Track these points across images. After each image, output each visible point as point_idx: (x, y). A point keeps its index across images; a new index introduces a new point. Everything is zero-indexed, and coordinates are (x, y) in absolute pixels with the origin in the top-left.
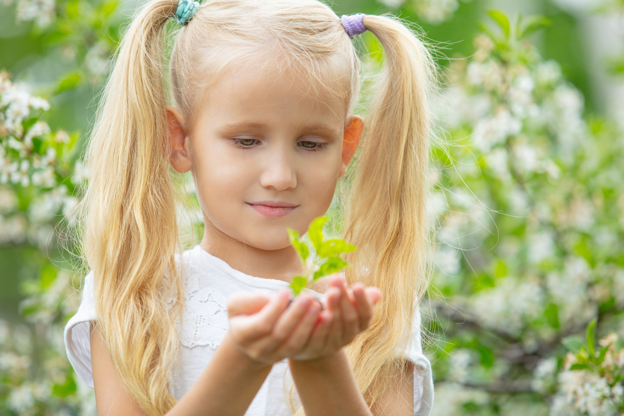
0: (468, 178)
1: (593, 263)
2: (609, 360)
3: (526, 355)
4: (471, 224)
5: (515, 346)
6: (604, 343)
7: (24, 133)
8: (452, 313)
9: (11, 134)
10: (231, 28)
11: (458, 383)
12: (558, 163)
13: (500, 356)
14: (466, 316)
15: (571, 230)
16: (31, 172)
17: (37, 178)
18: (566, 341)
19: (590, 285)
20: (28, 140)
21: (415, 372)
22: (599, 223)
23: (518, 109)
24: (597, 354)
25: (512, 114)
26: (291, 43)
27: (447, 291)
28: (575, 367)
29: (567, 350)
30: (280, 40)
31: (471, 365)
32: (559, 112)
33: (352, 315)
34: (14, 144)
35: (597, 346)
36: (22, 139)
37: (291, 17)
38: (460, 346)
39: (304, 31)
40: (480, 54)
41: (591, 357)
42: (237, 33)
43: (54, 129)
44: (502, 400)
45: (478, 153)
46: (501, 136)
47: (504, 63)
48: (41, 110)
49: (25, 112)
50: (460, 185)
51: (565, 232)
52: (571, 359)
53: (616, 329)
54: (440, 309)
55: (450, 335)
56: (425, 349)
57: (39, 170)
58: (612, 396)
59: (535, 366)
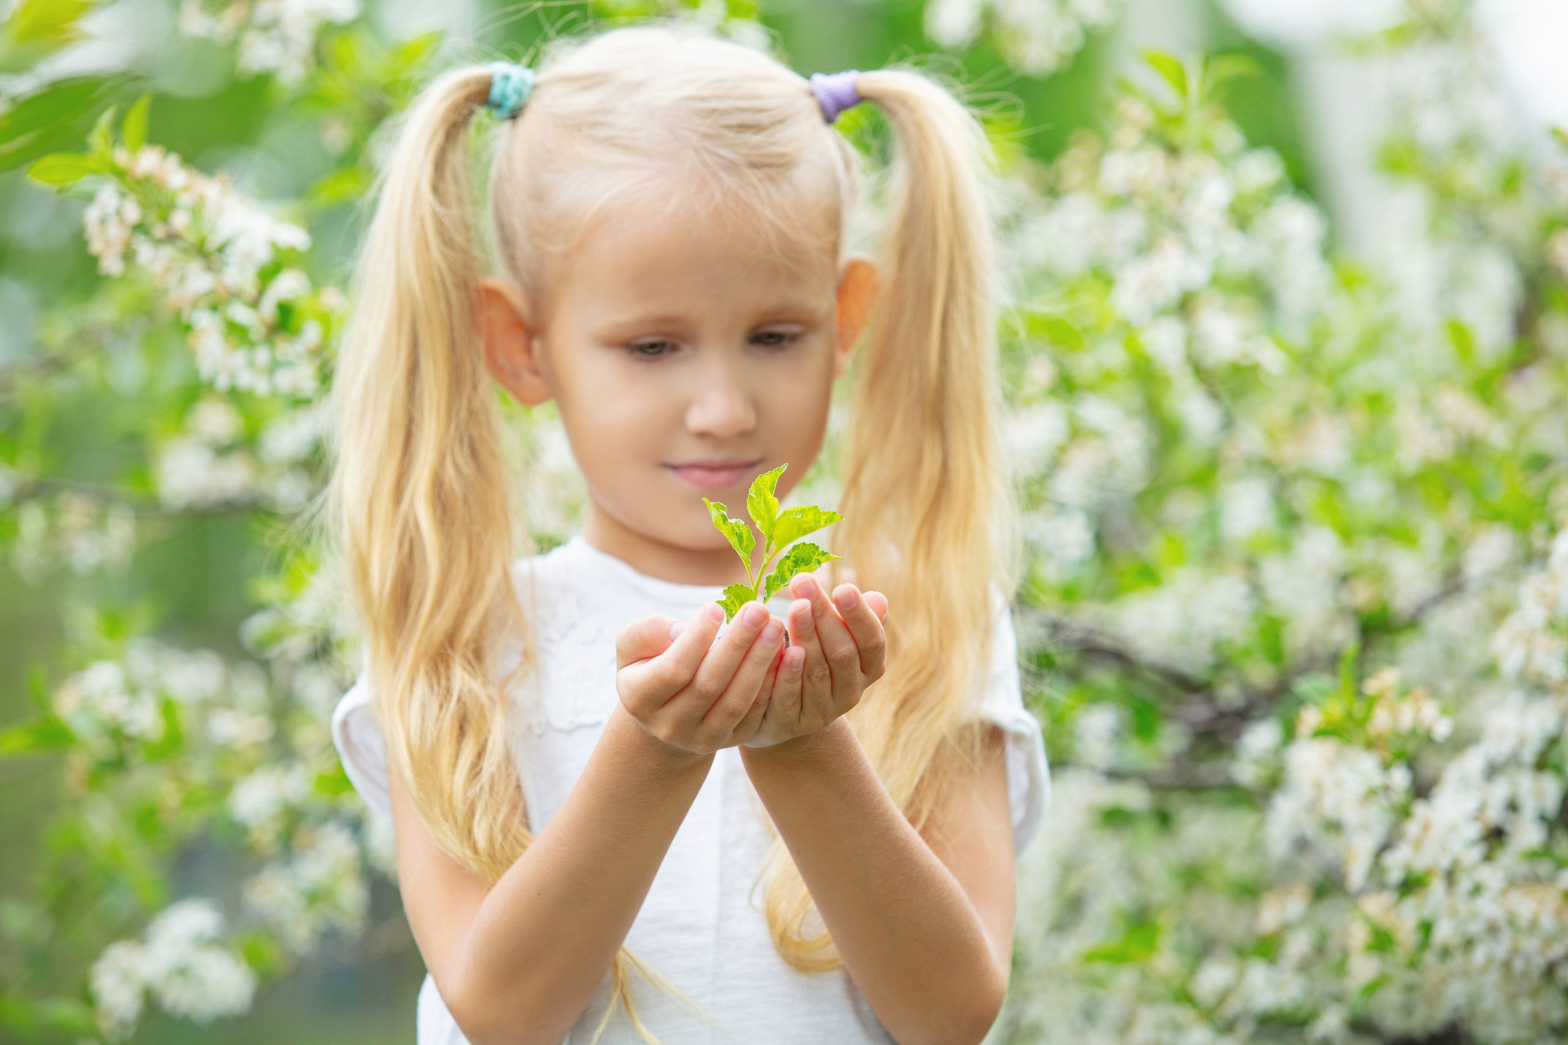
0: (1108, 376)
1: (1347, 534)
2: (1381, 720)
3: (1222, 715)
4: (1112, 465)
5: (1197, 698)
6: (1372, 686)
7: (261, 292)
8: (1078, 635)
9: (234, 295)
10: (602, 133)
11: (1092, 768)
12: (1280, 343)
13: (1169, 717)
14: (1106, 642)
15: (1306, 474)
16: (274, 366)
17: (285, 380)
18: (1305, 686)
19: (1344, 579)
20: (269, 308)
21: (1010, 748)
22: (1359, 459)
23: (1203, 239)
24: (1358, 709)
25: (1191, 249)
26: (719, 156)
27: (1069, 593)
28: (1321, 733)
29: (1300, 702)
30: (697, 151)
31: (1118, 736)
32: (1280, 246)
33: (844, 647)
34: (241, 314)
35: (1359, 694)
36: (255, 304)
37: (714, 104)
38: (1097, 697)
39: (743, 128)
40: (1127, 136)
41: (1349, 716)
42: (611, 142)
43: (316, 284)
44: (1176, 802)
45: (1126, 330)
46: (1171, 291)
47: (1173, 151)
48: (293, 250)
49: (263, 255)
50: (1092, 388)
51: (1294, 477)
52: (1310, 718)
53: (1392, 662)
54: (1055, 628)
55: (1074, 676)
56: (1029, 701)
57: (289, 364)
58: (1386, 789)
59: (1237, 735)
